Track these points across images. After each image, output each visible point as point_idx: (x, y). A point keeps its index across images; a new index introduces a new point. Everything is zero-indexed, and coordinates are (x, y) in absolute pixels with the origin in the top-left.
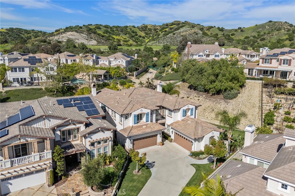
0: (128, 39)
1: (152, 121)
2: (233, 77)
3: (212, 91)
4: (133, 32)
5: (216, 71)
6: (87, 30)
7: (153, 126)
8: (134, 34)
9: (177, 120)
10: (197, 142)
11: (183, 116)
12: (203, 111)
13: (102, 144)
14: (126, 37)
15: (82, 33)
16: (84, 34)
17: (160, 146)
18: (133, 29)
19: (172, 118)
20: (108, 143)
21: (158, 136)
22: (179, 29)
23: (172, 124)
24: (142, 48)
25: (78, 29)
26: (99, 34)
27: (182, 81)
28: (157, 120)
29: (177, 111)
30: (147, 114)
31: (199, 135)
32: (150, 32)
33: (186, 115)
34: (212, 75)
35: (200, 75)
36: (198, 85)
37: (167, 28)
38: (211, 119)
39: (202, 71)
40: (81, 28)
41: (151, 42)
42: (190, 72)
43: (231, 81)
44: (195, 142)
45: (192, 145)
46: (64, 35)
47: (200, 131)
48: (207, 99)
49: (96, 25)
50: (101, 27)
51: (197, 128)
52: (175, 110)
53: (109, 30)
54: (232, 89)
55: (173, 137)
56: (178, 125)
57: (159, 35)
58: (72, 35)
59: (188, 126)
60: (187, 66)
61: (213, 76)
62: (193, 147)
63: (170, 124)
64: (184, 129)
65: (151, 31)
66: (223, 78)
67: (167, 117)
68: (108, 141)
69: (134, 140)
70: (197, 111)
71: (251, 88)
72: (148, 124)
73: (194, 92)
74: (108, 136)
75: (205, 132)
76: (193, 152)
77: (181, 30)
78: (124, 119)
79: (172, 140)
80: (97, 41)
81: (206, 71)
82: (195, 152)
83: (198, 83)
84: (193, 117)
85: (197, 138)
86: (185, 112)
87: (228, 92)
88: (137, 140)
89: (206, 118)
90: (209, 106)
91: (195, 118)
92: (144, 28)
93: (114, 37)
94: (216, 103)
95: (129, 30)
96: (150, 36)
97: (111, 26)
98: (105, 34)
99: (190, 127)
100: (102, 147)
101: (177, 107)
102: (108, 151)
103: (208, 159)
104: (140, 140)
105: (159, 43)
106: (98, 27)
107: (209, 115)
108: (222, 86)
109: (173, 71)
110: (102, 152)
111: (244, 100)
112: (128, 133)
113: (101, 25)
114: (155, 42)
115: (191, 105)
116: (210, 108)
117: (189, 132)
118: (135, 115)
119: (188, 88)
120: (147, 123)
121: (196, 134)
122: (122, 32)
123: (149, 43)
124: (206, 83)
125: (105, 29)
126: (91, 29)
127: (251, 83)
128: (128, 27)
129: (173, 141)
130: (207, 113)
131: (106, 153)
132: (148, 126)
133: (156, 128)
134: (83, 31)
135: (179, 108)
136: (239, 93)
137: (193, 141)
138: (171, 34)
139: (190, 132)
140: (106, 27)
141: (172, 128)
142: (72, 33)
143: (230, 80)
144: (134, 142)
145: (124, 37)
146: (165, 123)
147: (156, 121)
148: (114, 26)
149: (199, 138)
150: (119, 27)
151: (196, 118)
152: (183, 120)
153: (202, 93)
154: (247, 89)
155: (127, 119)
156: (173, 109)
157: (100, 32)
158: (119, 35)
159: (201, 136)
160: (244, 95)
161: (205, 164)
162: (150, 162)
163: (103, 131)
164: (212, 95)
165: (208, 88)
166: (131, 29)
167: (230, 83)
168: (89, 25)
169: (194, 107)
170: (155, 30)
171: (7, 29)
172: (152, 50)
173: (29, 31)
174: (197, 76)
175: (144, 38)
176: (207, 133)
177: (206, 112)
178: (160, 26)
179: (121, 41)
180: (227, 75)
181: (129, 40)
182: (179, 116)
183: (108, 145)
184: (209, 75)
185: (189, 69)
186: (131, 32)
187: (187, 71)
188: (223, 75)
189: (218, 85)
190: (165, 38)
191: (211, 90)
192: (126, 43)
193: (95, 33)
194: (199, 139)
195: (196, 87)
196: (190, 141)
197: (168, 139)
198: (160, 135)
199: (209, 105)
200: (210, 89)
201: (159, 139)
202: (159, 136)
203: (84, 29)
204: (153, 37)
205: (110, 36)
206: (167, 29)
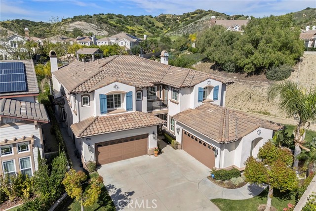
0: (143, 30)
1: (139, 109)
2: (283, 43)
3: (248, 69)
4: (150, 22)
5: (255, 34)
6: (97, 20)
7: (139, 118)
8: (150, 25)
9: (187, 109)
10: (225, 150)
11: (199, 101)
12: (233, 100)
13: (13, 154)
14: (142, 28)
15: (92, 23)
16: (94, 24)
17: (153, 157)
18: (150, 19)
19: (178, 104)
20: (29, 151)
21: (149, 137)
22: (201, 18)
23: (177, 116)
24: (159, 39)
25: (87, 19)
26: (110, 24)
27: (202, 60)
28: (150, 109)
29: (188, 90)
30: (129, 95)
31: (230, 135)
32: (168, 23)
33: (204, 100)
34: (249, 42)
35: (229, 47)
36: (226, 61)
37: (188, 17)
38: (248, 110)
39: (232, 39)
40: (91, 17)
41: (170, 33)
42: (214, 42)
43: (280, 50)
44: (222, 149)
45: (216, 156)
46: (71, 25)
47: (232, 127)
48: (240, 81)
49: (108, 14)
50: (114, 17)
51: (227, 122)
52: (184, 87)
53: (123, 20)
54: (282, 64)
55: (179, 139)
56: (188, 117)
57: (179, 25)
58: (80, 25)
59: (207, 117)
60: (209, 35)
61: (250, 44)
62: (217, 160)
63: (175, 116)
64: (200, 123)
65: (171, 22)
66: (267, 47)
67: (170, 104)
68: (29, 146)
69: (98, 145)
70: (225, 92)
71: (312, 63)
72: (131, 114)
73: (219, 73)
74: (29, 136)
75: (242, 130)
76: (216, 172)
77: (204, 18)
78: (80, 103)
79: (177, 144)
80: (108, 32)
81: (238, 39)
82: (222, 170)
83: (226, 58)
84: (218, 103)
85: (226, 142)
86: (203, 93)
87: (274, 69)
88: (106, 144)
89: (239, 110)
90: (243, 92)
91: (221, 104)
92: (162, 18)
93: (128, 27)
94: (254, 87)
95: (145, 20)
96: (169, 27)
97: (125, 16)
98: (118, 25)
99: (211, 119)
100: (14, 160)
101: (187, 84)
102: (31, 167)
103: (249, 186)
104: (111, 144)
105: (178, 33)
106: (110, 16)
107: (244, 104)
108: (265, 60)
109: (191, 51)
110: (16, 171)
111: (303, 80)
112: (82, 130)
113: (113, 15)
114: (174, 32)
115: (215, 80)
116: (245, 94)
117: (209, 129)
118: (101, 95)
119: (211, 68)
120: (129, 112)
121: (224, 133)
122: (137, 22)
123: (167, 34)
124: (239, 57)
125: (119, 19)
126: (102, 19)
127: (311, 56)
128: (144, 17)
129: (179, 146)
130: (240, 103)
131: (27, 172)
132: (129, 118)
133: (145, 122)
134: (93, 21)
135: (192, 85)
136: (293, 71)
137: (219, 149)
138: (193, 24)
139: (212, 129)
140: (119, 16)
141: (178, 123)
142: (80, 23)
143: (278, 48)
144: (99, 148)
145: (140, 27)
146: (166, 114)
147: (148, 110)
148: (128, 16)
149: (230, 142)
150: (134, 16)
151: (224, 105)
152: (198, 108)
153: (232, 73)
154: (306, 64)
155: (87, 103)
156: (180, 86)
157: (112, 22)
158: (133, 25)
159: (234, 138)
160: (302, 73)
161: (244, 200)
162: (122, 193)
163: (12, 124)
164: (247, 76)
165: (242, 65)
166: (147, 19)
167: (279, 53)
168: (100, 14)
169: (220, 84)
170: (175, 20)
171: (12, 21)
172: (170, 41)
173: (37, 23)
174: (224, 48)
175: (162, 29)
176: (247, 132)
177: (239, 100)
178: (180, 16)
179: (136, 32)
180: (274, 40)
181: (145, 31)
182: (191, 101)
183: (30, 155)
184: (244, 43)
185: (212, 40)
186: (147, 22)
187: (209, 43)
188: (267, 40)
189: (258, 57)
190: (185, 28)
191: (247, 66)
192: (141, 34)
193: (106, 23)
194: (230, 145)
195: (223, 64)
196: (212, 148)
197: (170, 143)
198: (154, 136)
199: (243, 90)
200: (245, 65)
201: (152, 142)
202: (151, 137)
203: (95, 19)
204: (172, 27)
205: (123, 27)
206: (188, 19)
